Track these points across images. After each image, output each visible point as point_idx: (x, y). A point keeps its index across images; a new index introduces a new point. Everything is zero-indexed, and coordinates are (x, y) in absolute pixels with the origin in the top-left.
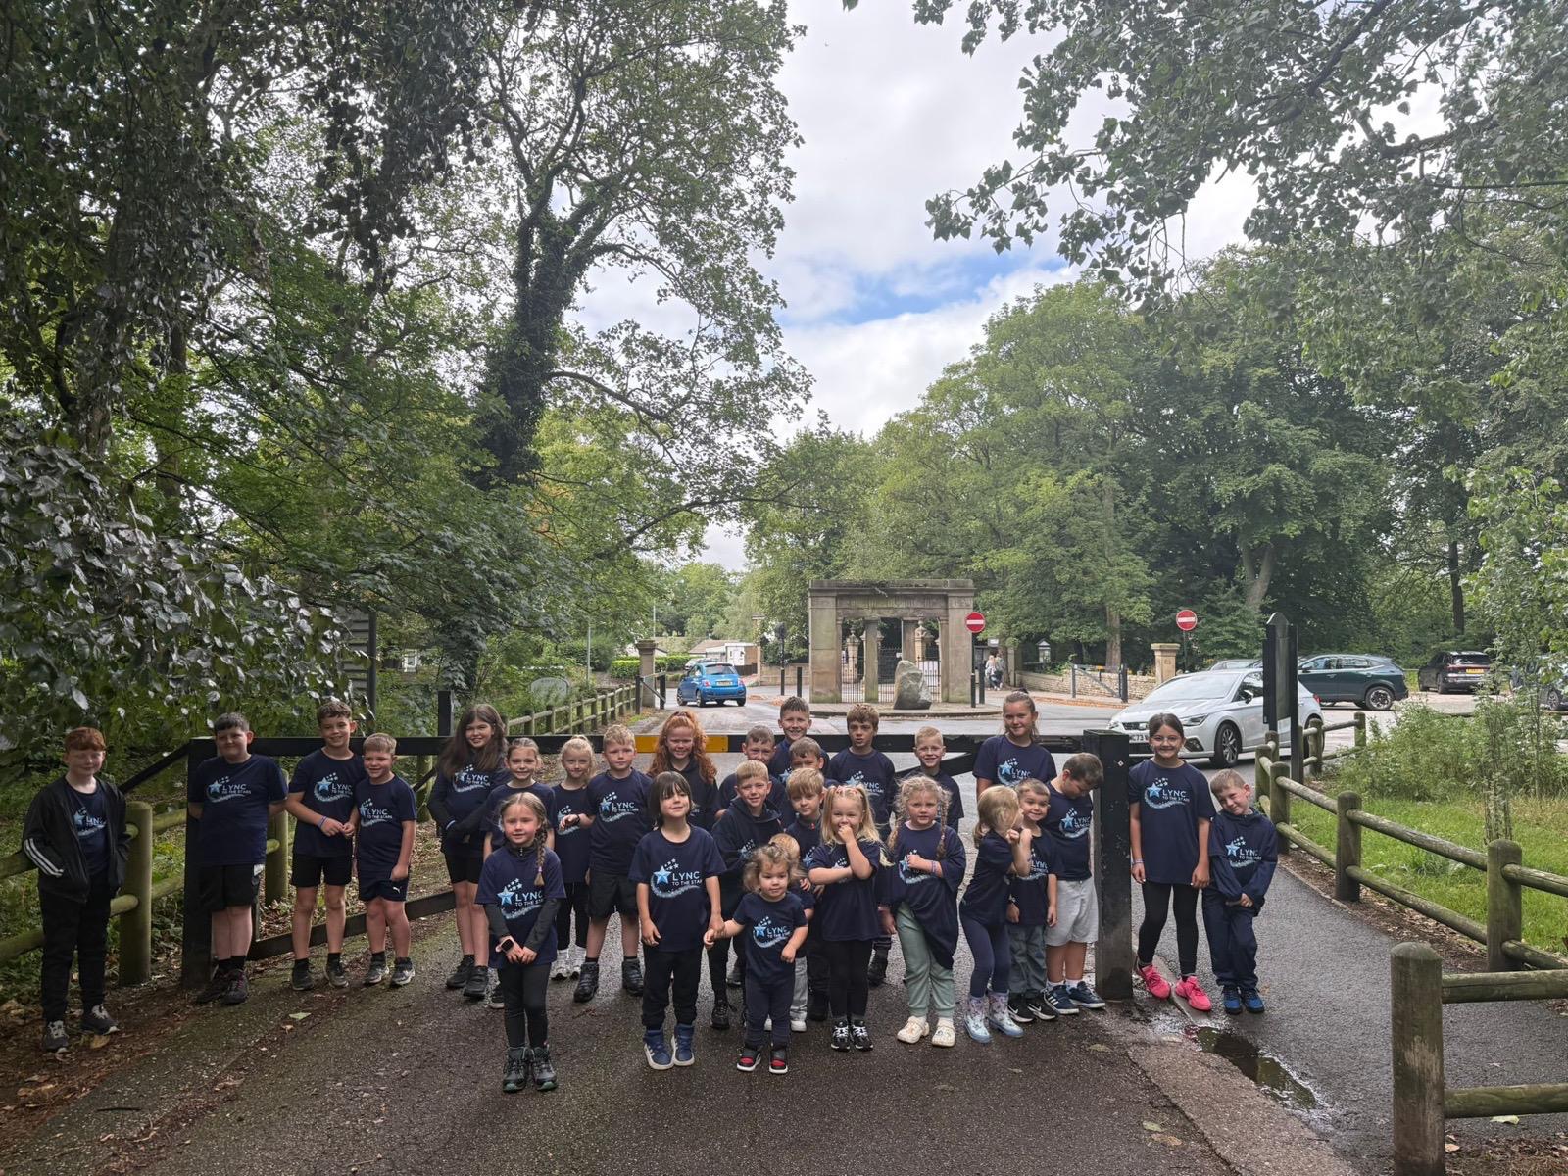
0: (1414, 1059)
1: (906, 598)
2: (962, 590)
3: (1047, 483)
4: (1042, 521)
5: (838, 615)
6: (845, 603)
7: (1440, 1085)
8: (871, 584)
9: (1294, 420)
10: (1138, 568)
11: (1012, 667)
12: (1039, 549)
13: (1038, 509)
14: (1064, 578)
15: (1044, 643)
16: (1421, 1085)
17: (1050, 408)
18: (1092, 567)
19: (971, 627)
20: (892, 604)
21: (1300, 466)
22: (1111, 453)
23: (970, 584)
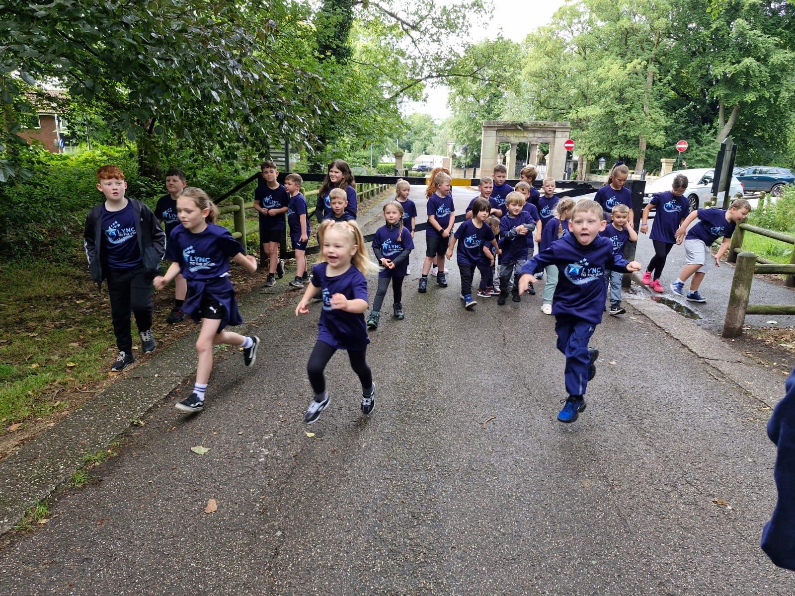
0: (738, 292)
1: (534, 131)
2: (564, 127)
3: (615, 67)
4: (611, 90)
5: (497, 140)
6: (501, 134)
7: (747, 302)
8: (516, 124)
9: (766, 30)
10: (661, 117)
11: (584, 171)
12: (608, 105)
13: (609, 83)
14: (620, 122)
15: (603, 159)
16: (739, 301)
17: (625, 23)
18: (636, 116)
19: (567, 148)
20: (526, 134)
21: (763, 60)
22: (655, 50)
23: (569, 124)
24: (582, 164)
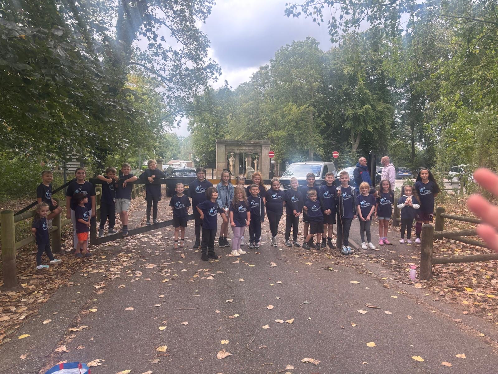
0: (426, 250)
1: (249, 146)
2: (266, 144)
3: (294, 107)
4: (292, 121)
5: (226, 151)
6: (228, 148)
7: (432, 257)
8: (237, 141)
10: (320, 138)
11: (279, 170)
12: (290, 131)
13: (290, 117)
14: (297, 141)
15: (287, 163)
16: (428, 256)
18: (306, 138)
19: (270, 156)
20: (244, 148)
22: (313, 100)
23: (269, 142)
24: (277, 166)
